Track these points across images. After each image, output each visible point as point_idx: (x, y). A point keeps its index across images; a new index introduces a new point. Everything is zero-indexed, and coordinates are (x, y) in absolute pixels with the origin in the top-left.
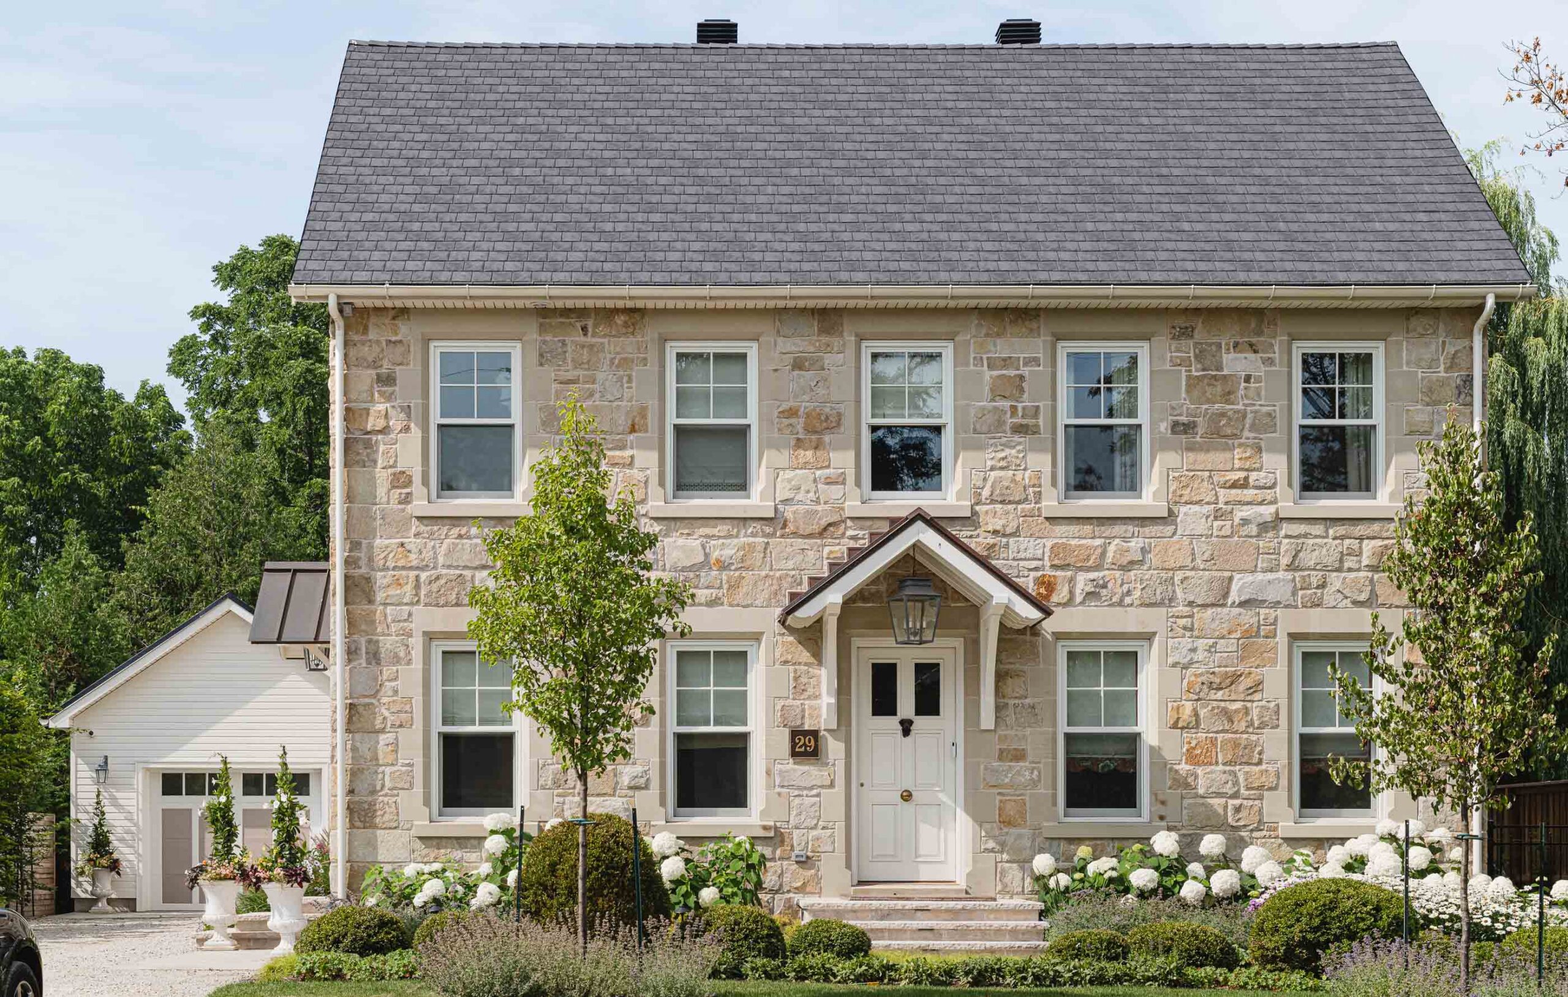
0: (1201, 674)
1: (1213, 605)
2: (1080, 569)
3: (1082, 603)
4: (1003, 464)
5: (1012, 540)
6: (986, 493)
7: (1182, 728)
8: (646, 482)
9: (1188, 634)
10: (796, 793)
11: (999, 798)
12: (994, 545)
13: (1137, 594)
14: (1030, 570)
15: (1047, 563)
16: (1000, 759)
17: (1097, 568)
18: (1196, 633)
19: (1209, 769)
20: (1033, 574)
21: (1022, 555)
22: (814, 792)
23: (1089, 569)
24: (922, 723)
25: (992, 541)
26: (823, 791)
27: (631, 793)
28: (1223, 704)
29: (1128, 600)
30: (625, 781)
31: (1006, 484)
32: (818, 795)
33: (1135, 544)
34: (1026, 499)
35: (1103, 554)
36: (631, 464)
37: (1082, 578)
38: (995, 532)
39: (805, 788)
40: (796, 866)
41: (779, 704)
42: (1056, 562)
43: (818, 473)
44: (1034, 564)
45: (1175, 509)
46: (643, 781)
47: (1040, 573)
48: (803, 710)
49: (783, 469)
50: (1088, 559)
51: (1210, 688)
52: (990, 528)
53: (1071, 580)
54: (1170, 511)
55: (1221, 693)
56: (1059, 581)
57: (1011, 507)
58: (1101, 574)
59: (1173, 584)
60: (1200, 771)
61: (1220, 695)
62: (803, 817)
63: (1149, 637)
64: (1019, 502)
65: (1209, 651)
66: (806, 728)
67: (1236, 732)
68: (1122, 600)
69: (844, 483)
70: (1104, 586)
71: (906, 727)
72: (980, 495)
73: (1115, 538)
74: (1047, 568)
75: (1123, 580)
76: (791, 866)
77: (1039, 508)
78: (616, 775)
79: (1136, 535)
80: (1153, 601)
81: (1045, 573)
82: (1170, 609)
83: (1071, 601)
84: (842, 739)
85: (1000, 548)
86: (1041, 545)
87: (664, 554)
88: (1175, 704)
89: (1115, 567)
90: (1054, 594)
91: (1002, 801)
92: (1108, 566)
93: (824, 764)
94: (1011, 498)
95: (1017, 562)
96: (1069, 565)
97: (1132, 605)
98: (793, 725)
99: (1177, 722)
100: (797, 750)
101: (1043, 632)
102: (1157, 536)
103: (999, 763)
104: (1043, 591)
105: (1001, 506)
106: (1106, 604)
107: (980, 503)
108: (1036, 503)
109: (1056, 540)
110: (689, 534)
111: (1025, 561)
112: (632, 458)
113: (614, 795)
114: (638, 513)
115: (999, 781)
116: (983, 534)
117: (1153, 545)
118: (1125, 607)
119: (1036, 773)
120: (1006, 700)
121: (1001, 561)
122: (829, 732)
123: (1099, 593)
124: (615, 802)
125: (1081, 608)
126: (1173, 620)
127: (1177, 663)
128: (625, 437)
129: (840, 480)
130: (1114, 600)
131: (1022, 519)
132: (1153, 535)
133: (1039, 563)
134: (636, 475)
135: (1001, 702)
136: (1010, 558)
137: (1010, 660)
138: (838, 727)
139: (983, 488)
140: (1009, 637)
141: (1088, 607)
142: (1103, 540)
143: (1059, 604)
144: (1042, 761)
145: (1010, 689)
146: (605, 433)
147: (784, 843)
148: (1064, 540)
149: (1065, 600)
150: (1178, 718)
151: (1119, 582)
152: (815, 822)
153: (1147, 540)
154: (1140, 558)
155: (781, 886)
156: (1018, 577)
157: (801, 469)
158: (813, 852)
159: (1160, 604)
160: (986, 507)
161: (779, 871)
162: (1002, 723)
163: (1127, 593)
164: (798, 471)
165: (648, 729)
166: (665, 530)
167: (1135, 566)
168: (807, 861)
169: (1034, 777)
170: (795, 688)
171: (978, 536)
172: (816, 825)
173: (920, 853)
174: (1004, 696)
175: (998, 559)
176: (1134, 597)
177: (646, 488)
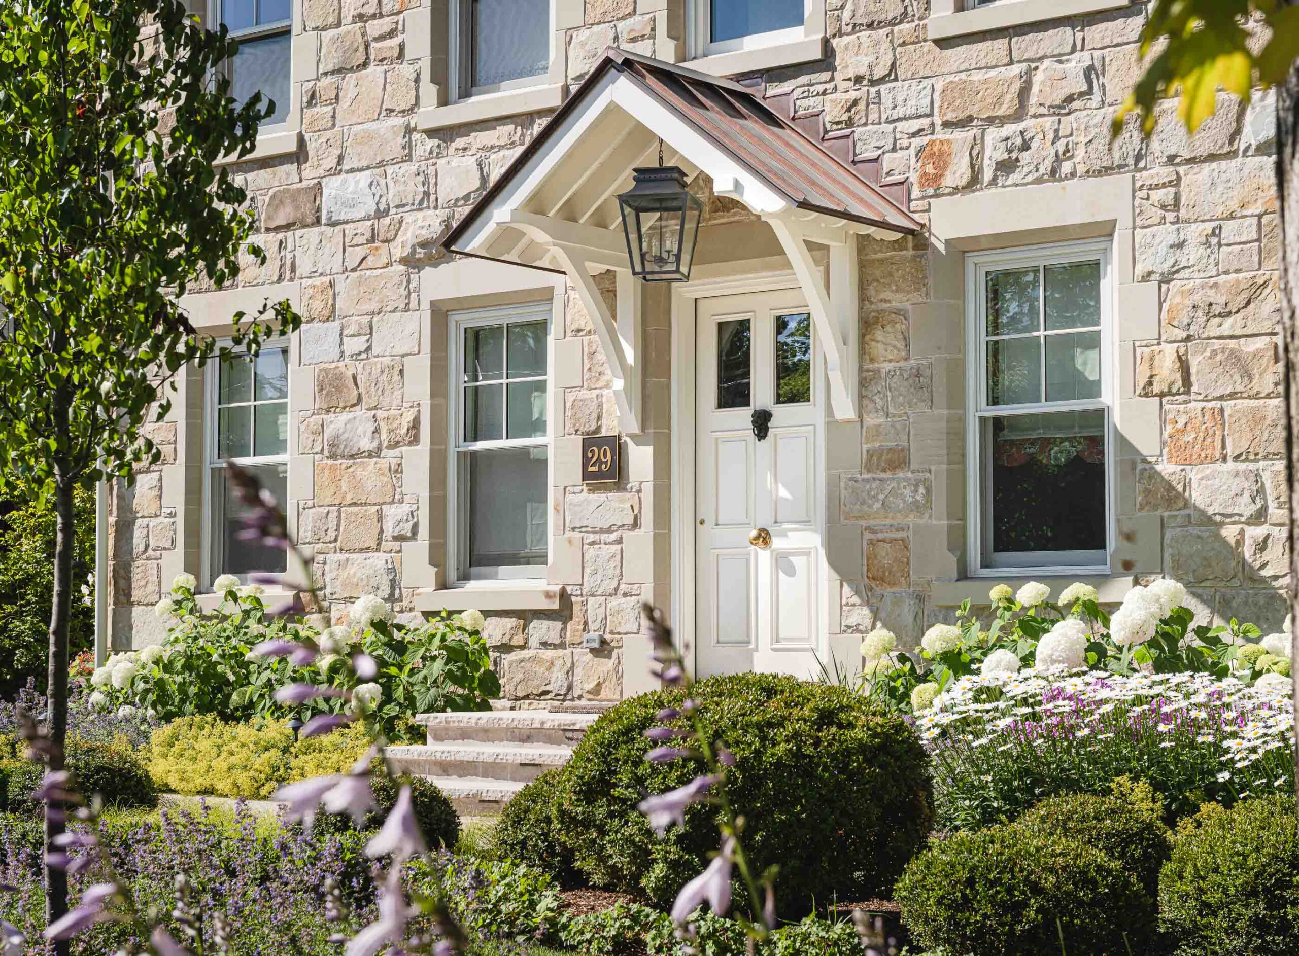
0: (1192, 292)
1: (1212, 157)
2: (991, 120)
3: (994, 182)
5: (883, 88)
6: (846, 15)
7: (1162, 395)
8: (417, 80)
9: (1170, 216)
10: (591, 537)
11: (867, 536)
12: (855, 103)
13: (1080, 153)
14: (914, 135)
15: (938, 121)
16: (868, 467)
17: (1019, 115)
18: (1183, 213)
19: (1208, 469)
20: (917, 142)
21: (900, 112)
22: (613, 536)
23: (1003, 120)
24: (783, 414)
25: (853, 95)
26: (627, 535)
27: (396, 545)
28: (1232, 344)
29: (1066, 167)
30: (390, 529)
32: (619, 541)
33: (1077, 64)
34: (905, 14)
35: (1024, 93)
36: (401, 56)
37: (993, 134)
38: (858, 79)
39: (602, 531)
40: (590, 656)
41: (571, 397)
42: (950, 116)
43: (621, 25)
44: (915, 125)
46: (409, 526)
47: (925, 140)
48: (600, 406)
49: (577, 28)
50: (998, 102)
51: (1209, 315)
52: (851, 75)
53: (978, 143)
55: (1228, 322)
56: (955, 148)
57: (883, 32)
58: (1021, 126)
60: (1194, 474)
61: (1228, 326)
62: (599, 577)
63: (1105, 230)
64: (892, 23)
65: (1207, 244)
66: (604, 433)
67: (1256, 397)
68: (1054, 172)
69: (653, 37)
70: (1026, 147)
71: (761, 423)
72: (839, 18)
73: (1044, 57)
74: (938, 128)
75: (1057, 131)
76: (583, 656)
77: (925, 26)
78: (380, 519)
79: (1079, 47)
80: (1108, 164)
81: (934, 137)
82: (1138, 175)
83: (974, 182)
84: (650, 449)
85: (868, 105)
86: (928, 90)
87: (436, 184)
88: (1147, 350)
89: (1044, 110)
90: (948, 173)
91: (871, 543)
92: (1032, 111)
93: (625, 490)
94: (882, 17)
95: (892, 126)
96: (970, 119)
97: (1073, 175)
98: (586, 429)
99: (1150, 383)
100: (591, 469)
101: (933, 240)
102: (1115, 42)
103: (866, 476)
104: (930, 169)
105: (868, 33)
106: (1030, 178)
107: (840, 33)
108: (920, 19)
109: (950, 78)
110: (465, 149)
111: (904, 123)
112: (402, 47)
113: (378, 550)
114: (408, 127)
115: (865, 507)
116: (842, 85)
117: (1107, 60)
118: (1061, 180)
119: (922, 490)
120: (877, 365)
121: (870, 127)
122: (632, 437)
123: (1017, 160)
124: (379, 560)
125: (993, 190)
126: (1143, 193)
127: (1150, 273)
128: (395, 18)
129: (647, 31)
130: (1042, 170)
131: (899, 50)
132: (1107, 41)
133: (926, 122)
134: (406, 71)
135: (868, 371)
136: (883, 120)
137: (882, 296)
138: (643, 428)
139: (842, 7)
140: (880, 256)
141: (1003, 186)
142: (1024, 66)
143: (956, 190)
144: (933, 468)
145: (880, 346)
146: (373, 17)
147: (575, 619)
148: (963, 76)
149: (964, 182)
150: (1152, 376)
151: (1050, 136)
152: (615, 584)
153: (1097, 54)
154: (1085, 88)
155: (570, 688)
156: (894, 150)
157: (599, 23)
158: (612, 633)
159: (1120, 167)
160: (846, 39)
161: (569, 664)
162: (871, 406)
163: (1064, 154)
164: (595, 28)
165: (418, 447)
166: (439, 146)
167: (1076, 104)
168: (603, 649)
169: (918, 498)
170: (589, 369)
171: (835, 88)
172: (616, 589)
173: (781, 636)
174: (872, 360)
175: (865, 124)
176: (1076, 160)
177: (417, 88)
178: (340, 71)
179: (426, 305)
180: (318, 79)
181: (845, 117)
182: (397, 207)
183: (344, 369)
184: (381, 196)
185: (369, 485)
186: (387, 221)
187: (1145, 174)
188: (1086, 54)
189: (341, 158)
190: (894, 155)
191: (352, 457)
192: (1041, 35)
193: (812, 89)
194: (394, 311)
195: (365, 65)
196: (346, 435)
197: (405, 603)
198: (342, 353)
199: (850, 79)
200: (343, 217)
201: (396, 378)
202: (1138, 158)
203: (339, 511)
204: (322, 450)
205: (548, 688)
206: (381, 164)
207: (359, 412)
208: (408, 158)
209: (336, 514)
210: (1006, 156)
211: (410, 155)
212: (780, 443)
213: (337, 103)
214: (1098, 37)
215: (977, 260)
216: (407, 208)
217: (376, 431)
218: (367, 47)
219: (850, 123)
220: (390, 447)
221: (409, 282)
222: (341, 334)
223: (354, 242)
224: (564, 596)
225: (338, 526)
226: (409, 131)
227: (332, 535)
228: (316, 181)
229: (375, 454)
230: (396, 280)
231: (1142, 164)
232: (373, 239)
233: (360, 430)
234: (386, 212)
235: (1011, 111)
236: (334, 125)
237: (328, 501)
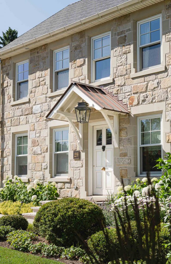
2: (141, 92)
4: (121, 64)
5: (123, 87)
6: (117, 74)
8: (47, 88)
10: (75, 169)
11: (120, 169)
12: (118, 90)
13: (156, 98)
14: (128, 95)
16: (120, 156)
17: (146, 91)
20: (129, 97)
21: (126, 91)
22: (78, 169)
23: (143, 92)
24: (108, 147)
25: (118, 89)
26: (81, 168)
27: (44, 170)
29: (154, 101)
30: (43, 167)
31: (121, 70)
32: (80, 170)
33: (156, 82)
34: (127, 74)
35: (147, 87)
36: (45, 84)
37: (142, 95)
38: (119, 86)
39: (77, 168)
40: (75, 190)
41: (72, 144)
42: (134, 92)
43: (80, 78)
45: (168, 67)
46: (46, 167)
47: (130, 96)
48: (76, 145)
49: (73, 78)
50: (142, 89)
52: (118, 85)
53: (139, 97)
54: (166, 68)
56: (135, 98)
57: (123, 77)
58: (146, 93)
59: (167, 93)
62: (76, 176)
63: (161, 112)
64: (125, 75)
66: (77, 150)
68: (152, 101)
69: (85, 79)
71: (104, 148)
72: (116, 75)
73: (150, 81)
74: (132, 94)
75: (152, 94)
76: (74, 190)
77: (130, 76)
78: (41, 166)
79: (156, 79)
80: (161, 100)
81: (131, 96)
82: (166, 102)
83: (138, 104)
84: (85, 153)
85: (120, 90)
86: (131, 87)
87: (50, 106)
88: (168, 134)
89: (150, 90)
90: (134, 102)
91: (121, 170)
92: (148, 90)
93: (80, 160)
94: (123, 74)
95: (124, 94)
96: (138, 92)
97: (155, 102)
98: (74, 149)
99: (169, 140)
100: (75, 157)
101: (131, 115)
102: (162, 77)
103: (120, 158)
104: (131, 102)
105: (120, 77)
106: (148, 103)
107: (116, 77)
108: (129, 74)
109: (134, 85)
110: (55, 100)
111: (127, 93)
112: (45, 83)
113: (41, 171)
114: (46, 96)
115: (120, 164)
116: (116, 87)
117: (161, 81)
118: (153, 103)
119: (129, 160)
120: (122, 138)
121: (121, 94)
122: (81, 151)
123: (146, 100)
124: (41, 173)
125: (142, 105)
126: (167, 105)
127: (169, 120)
128: (44, 78)
129: (84, 78)
130: (150, 101)
131: (126, 80)
132: (161, 77)
133: (130, 93)
134: (46, 87)
135: (120, 139)
136: (123, 93)
137: (123, 125)
138: (83, 149)
139: (116, 73)
140: (122, 118)
141: (143, 104)
142: (147, 82)
143: (135, 105)
144: (131, 156)
145: (122, 134)
146: (41, 77)
147: (72, 183)
148: (136, 84)
149: (137, 104)
150: (169, 139)
151: (151, 95)
152: (79, 177)
153: (159, 80)
154: (157, 86)
155: (71, 196)
156: (125, 98)
157: (76, 77)
158: (78, 186)
159: (163, 100)
160: (117, 78)
161: (71, 191)
162: (121, 145)
163: (154, 98)
164: (76, 78)
165: (47, 153)
166: (51, 100)
167: (156, 89)
168: (77, 189)
169: (129, 162)
170: (75, 139)
171: (115, 87)
172: (79, 178)
173: (107, 186)
174: (121, 137)
175: (120, 94)
176: (156, 99)
177: (48, 90)
178: (36, 87)
179: (49, 128)
180: (32, 89)
181: (116, 93)
182: (44, 111)
183: (36, 139)
184: (42, 109)
185: (40, 160)
186: (43, 113)
187: (168, 101)
188: (158, 80)
189: (36, 102)
190: (125, 99)
191: (37, 154)
192: (150, 76)
193: (111, 88)
194: (44, 129)
195: (39, 86)
196: (36, 151)
197: (45, 180)
198: (36, 136)
199: (117, 86)
200: (36, 113)
201: (44, 141)
202: (167, 98)
203: (35, 164)
204: (33, 153)
205: (68, 196)
206: (42, 103)
207: (38, 147)
208: (46, 102)
209: (35, 165)
210: (144, 99)
211: (46, 101)
212: (107, 152)
213: (35, 93)
214: (159, 76)
215: (139, 118)
216: (46, 111)
217: (41, 150)
218: (40, 83)
219: (117, 94)
220: (43, 153)
221: (46, 124)
222: (36, 133)
223: (38, 117)
224: (70, 179)
225: (35, 167)
226: (46, 97)
227: (34, 168)
228: (32, 106)
229: (41, 154)
230: (44, 123)
231: (167, 100)
232: (41, 116)
233: (38, 150)
234: (43, 112)
235: (145, 91)
236: (35, 97)
237: (34, 162)
